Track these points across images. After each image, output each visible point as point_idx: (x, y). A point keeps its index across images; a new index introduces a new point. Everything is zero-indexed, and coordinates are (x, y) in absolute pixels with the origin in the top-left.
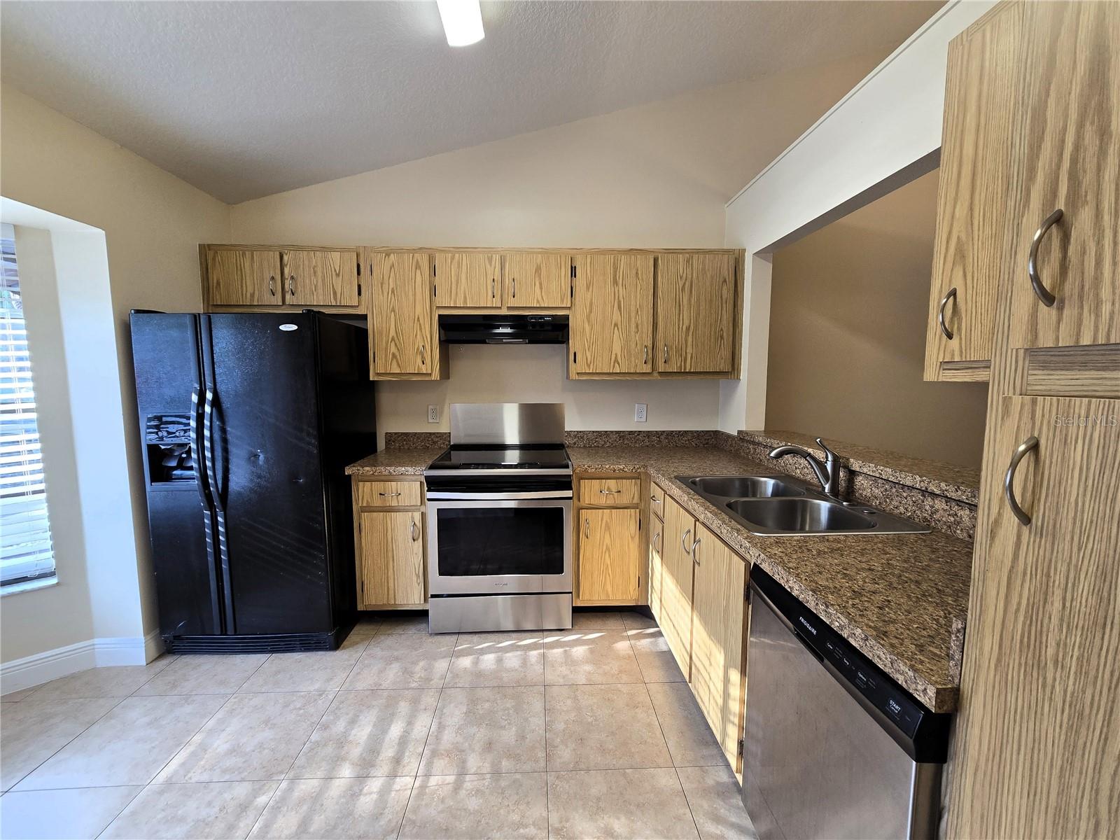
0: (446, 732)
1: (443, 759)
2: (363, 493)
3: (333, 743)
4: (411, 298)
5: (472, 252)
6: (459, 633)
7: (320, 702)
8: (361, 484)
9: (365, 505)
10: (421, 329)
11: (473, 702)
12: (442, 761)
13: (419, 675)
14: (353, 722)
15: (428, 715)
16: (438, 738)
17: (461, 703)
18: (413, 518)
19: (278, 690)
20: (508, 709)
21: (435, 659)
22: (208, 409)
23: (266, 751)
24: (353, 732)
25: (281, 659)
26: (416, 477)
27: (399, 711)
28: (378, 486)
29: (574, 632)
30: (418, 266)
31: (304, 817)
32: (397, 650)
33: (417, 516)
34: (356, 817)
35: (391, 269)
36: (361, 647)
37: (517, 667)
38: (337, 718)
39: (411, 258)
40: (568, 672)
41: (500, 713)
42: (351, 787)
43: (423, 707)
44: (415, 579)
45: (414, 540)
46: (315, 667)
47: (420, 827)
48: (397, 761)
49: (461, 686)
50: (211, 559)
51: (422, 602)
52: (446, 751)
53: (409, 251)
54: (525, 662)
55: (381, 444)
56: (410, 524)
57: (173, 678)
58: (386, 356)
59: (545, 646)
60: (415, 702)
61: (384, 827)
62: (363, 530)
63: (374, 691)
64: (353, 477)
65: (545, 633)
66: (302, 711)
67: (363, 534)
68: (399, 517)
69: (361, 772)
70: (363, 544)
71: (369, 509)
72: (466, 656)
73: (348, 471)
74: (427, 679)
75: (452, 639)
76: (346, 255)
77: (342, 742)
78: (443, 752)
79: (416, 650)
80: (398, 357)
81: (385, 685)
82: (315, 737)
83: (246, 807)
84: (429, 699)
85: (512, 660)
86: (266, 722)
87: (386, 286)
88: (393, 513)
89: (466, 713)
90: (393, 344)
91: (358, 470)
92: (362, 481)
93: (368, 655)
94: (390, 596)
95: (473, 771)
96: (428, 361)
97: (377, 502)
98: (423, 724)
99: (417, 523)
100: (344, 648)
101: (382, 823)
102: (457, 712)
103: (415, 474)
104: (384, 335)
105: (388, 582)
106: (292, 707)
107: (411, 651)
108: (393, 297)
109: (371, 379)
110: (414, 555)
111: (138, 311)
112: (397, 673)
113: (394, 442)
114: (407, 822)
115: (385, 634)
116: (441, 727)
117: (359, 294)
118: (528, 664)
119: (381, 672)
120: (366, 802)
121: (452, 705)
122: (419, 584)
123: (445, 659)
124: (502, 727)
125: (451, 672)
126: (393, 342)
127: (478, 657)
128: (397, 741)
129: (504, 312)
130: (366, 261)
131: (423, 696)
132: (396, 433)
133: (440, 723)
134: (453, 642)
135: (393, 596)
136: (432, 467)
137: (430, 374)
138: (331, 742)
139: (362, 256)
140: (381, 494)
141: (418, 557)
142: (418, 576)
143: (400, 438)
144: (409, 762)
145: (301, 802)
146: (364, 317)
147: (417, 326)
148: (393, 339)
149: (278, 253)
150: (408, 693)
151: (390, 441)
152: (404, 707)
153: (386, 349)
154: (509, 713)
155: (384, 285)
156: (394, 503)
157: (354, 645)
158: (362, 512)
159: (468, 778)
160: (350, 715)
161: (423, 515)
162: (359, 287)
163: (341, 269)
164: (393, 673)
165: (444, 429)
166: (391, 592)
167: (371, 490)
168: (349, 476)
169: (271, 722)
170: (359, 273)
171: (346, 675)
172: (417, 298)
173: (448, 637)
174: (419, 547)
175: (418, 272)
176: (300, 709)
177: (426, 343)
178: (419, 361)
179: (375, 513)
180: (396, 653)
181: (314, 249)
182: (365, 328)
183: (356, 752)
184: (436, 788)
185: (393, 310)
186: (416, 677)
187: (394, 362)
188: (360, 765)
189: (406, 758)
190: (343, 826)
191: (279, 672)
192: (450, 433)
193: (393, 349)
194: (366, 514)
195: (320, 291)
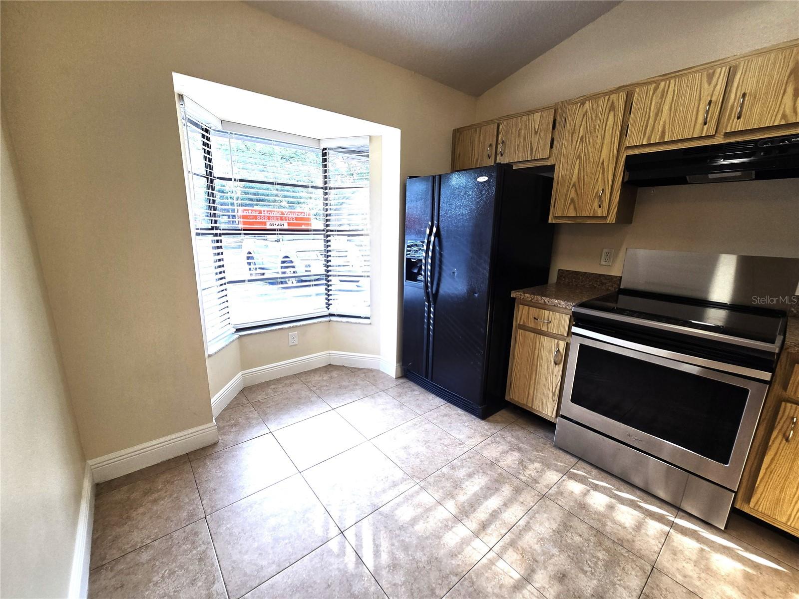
0: (530, 533)
1: (517, 553)
2: (522, 314)
3: (452, 482)
4: (599, 142)
5: (685, 75)
6: (580, 459)
7: (458, 448)
8: (521, 306)
9: (521, 323)
10: (603, 173)
11: (566, 526)
12: (515, 554)
13: (530, 472)
14: (470, 476)
15: (523, 509)
16: (520, 535)
17: (554, 519)
18: (558, 345)
19: (440, 426)
20: (598, 559)
21: (548, 468)
22: (432, 238)
23: (418, 459)
24: (467, 483)
25: (451, 408)
26: (567, 311)
27: (503, 490)
28: (534, 311)
29: (725, 535)
30: (612, 108)
31: (416, 516)
32: (523, 443)
33: (562, 345)
34: (442, 543)
35: (584, 116)
36: (499, 427)
37: (627, 525)
38: (463, 467)
39: (606, 101)
40: (695, 576)
41: (588, 556)
42: (448, 520)
43: (521, 500)
44: (551, 395)
45: (556, 364)
46: (466, 424)
47: (475, 590)
48: (484, 526)
49: (561, 504)
50: (425, 332)
51: (554, 416)
52: (522, 548)
53: (605, 94)
54: (639, 527)
55: (553, 278)
56: (554, 349)
57: (401, 391)
58: (566, 199)
59: (672, 525)
60: (518, 491)
61: (453, 566)
62: (517, 343)
63: (493, 464)
64: (517, 300)
65: (681, 514)
66: (446, 448)
67: (517, 345)
68: (546, 341)
69: (458, 515)
70: (516, 353)
71: (524, 327)
72: (579, 482)
73: (513, 294)
74: (535, 480)
75: (572, 460)
76: (546, 113)
77: (457, 485)
78: (520, 548)
79: (537, 451)
80: (576, 201)
81: (501, 464)
82: (445, 470)
83: (395, 485)
84: (528, 498)
85: (626, 516)
86: (426, 442)
87: (576, 136)
88: (542, 336)
89: (554, 531)
90: (573, 189)
91: (521, 295)
92: (522, 304)
93: (500, 434)
94: (529, 400)
95: (537, 585)
96: (606, 204)
97: (531, 324)
98: (514, 514)
99: (561, 350)
100: (488, 421)
101: (453, 562)
102: (547, 524)
103: (566, 308)
104: (567, 182)
105: (529, 389)
106: (442, 442)
107: (532, 450)
108: (581, 144)
109: (549, 222)
110: (554, 376)
111: (410, 177)
112: (515, 460)
113: (564, 277)
114: (469, 577)
115: (520, 426)
116: (528, 527)
117: (552, 146)
118: (643, 531)
119: (505, 452)
120: (451, 539)
121: (545, 515)
122: (553, 401)
123: (557, 473)
124: (583, 570)
125: (558, 488)
126: (574, 187)
127: (589, 491)
128: (490, 511)
129: (719, 140)
130: (561, 117)
131: (525, 491)
132: (567, 271)
133: (528, 522)
134: (571, 462)
135: (531, 401)
136: (582, 305)
137: (606, 218)
138: (451, 480)
139: (559, 111)
140: (535, 318)
141: (557, 379)
142: (554, 394)
143: (570, 275)
144: (491, 534)
145: (419, 505)
146: (552, 168)
147: (600, 169)
148: (574, 185)
149: (496, 124)
150: (516, 482)
151: (561, 276)
152: (507, 490)
153: (567, 194)
154: (596, 563)
155: (574, 135)
156: (545, 329)
157: (496, 422)
158: (519, 328)
159: (529, 587)
160: (471, 470)
161: (568, 345)
162: (552, 140)
163: (540, 127)
164: (511, 460)
165: (615, 272)
166: (530, 398)
167: (528, 313)
168: (514, 299)
169: (428, 444)
170: (554, 128)
171: (481, 440)
172: (605, 142)
173: (568, 457)
174: (559, 371)
175: (612, 114)
176: (446, 446)
177: (607, 188)
178: (596, 204)
179: (528, 332)
180: (521, 445)
181: (521, 115)
182: (552, 177)
183: (462, 498)
184: (501, 572)
185: (579, 157)
186: (528, 472)
187: (572, 207)
188: (460, 509)
189: (490, 529)
190: (432, 542)
191: (446, 416)
192: (621, 277)
193: (573, 194)
194: (521, 331)
195: (521, 149)
